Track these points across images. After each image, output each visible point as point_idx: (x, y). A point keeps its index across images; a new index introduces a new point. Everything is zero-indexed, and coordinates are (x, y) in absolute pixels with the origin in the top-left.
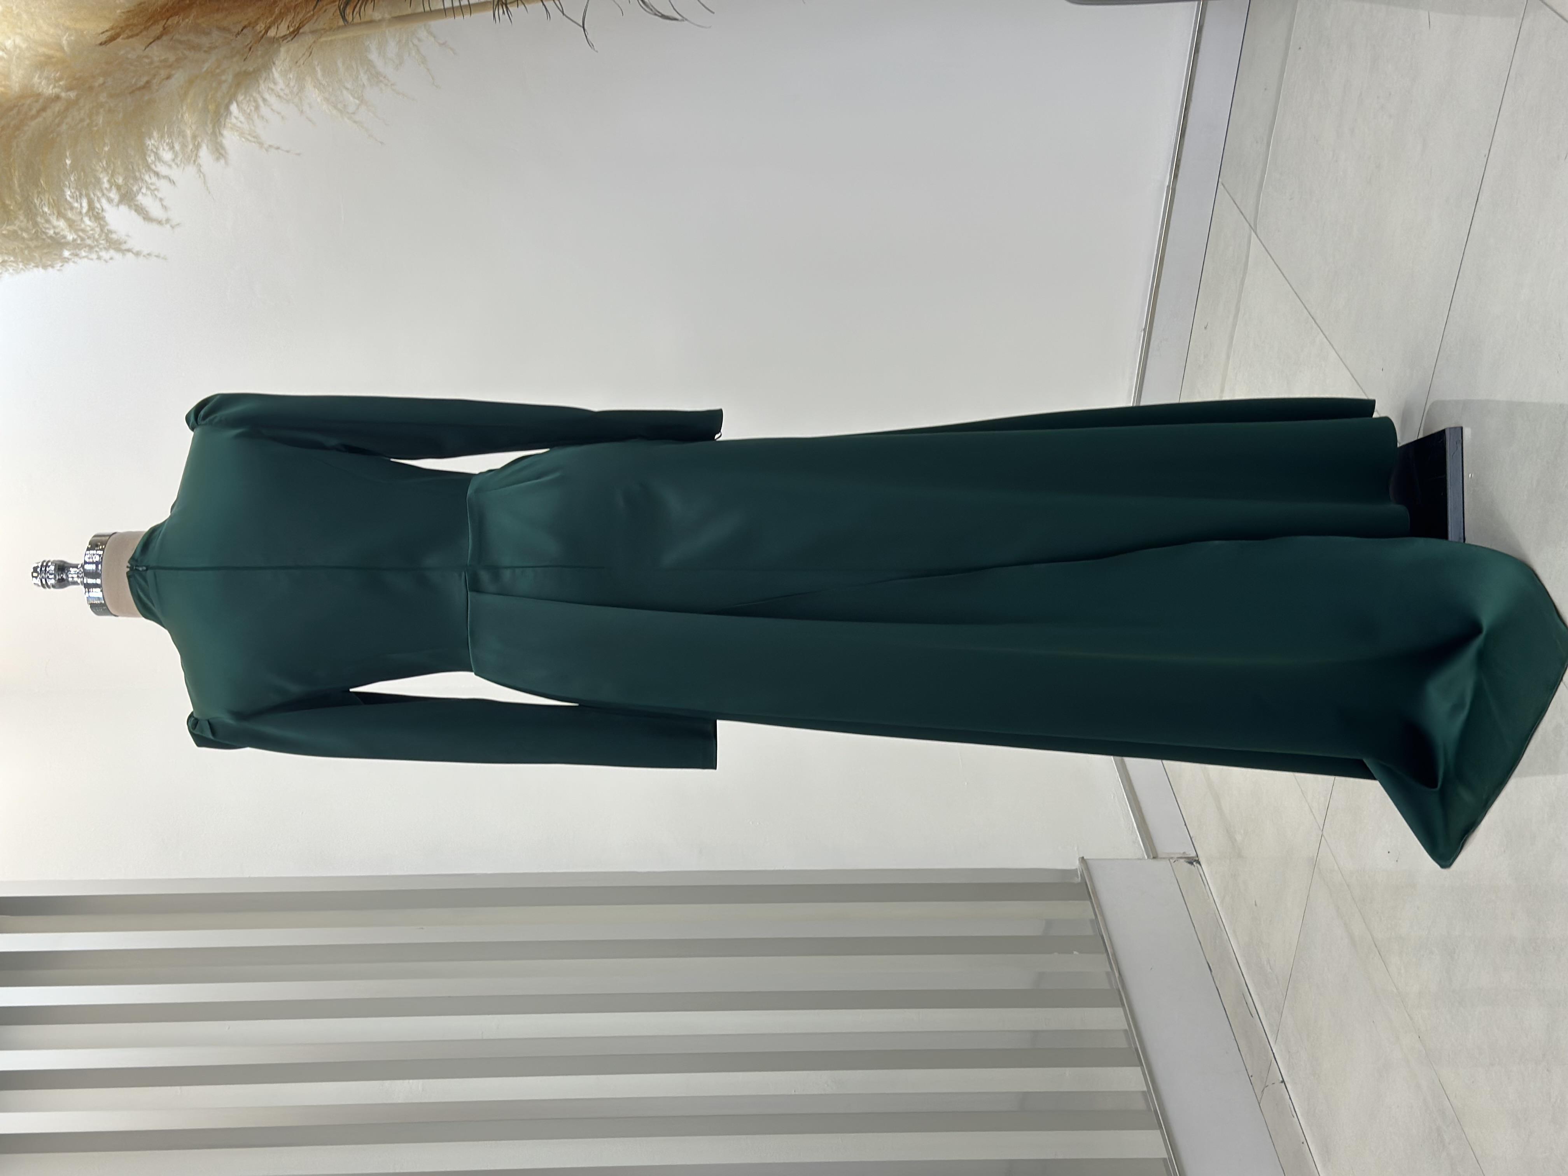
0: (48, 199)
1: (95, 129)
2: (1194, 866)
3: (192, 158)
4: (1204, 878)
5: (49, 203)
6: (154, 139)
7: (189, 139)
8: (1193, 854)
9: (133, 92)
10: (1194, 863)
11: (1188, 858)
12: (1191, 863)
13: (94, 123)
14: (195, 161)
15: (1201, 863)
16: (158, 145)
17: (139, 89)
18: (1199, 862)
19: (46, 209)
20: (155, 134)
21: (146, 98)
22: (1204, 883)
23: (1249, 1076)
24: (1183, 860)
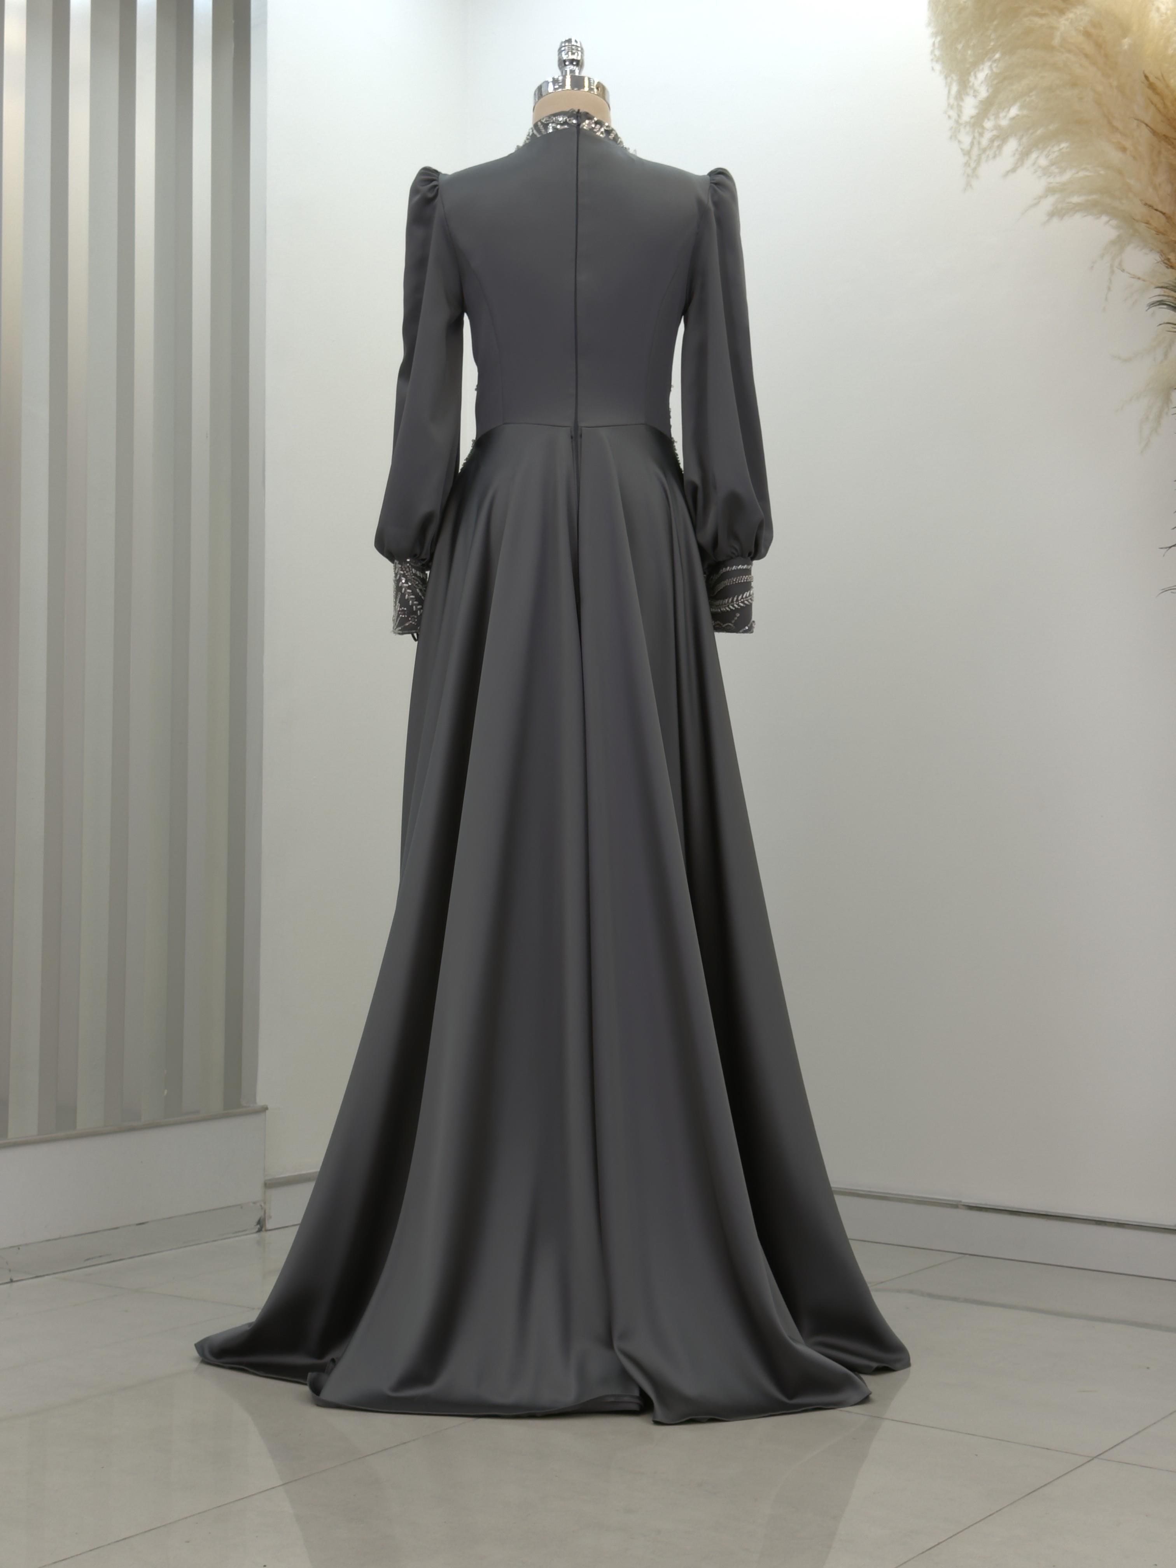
2: (255, 1226)
4: (240, 1234)
8: (269, 1226)
10: (258, 1226)
11: (264, 1219)
12: (259, 1222)
15: (258, 1233)
18: (260, 1230)
22: (236, 1232)
23: (18, 1247)
24: (262, 1213)
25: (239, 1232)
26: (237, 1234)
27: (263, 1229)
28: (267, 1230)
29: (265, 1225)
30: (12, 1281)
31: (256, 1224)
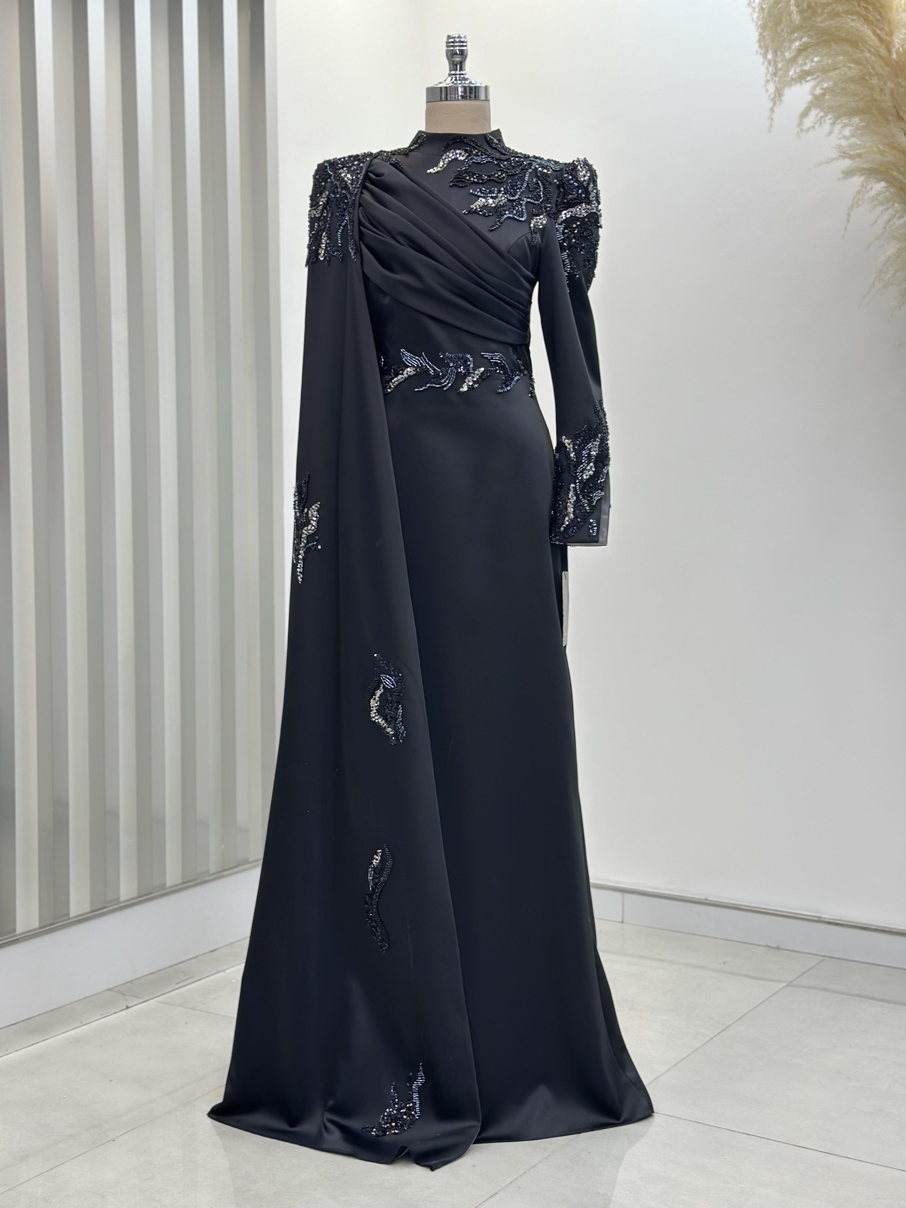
0: (811, 43)
1: (867, 78)
3: (844, 154)
5: (808, 43)
6: (858, 123)
7: (858, 151)
9: (895, 107)
13: (872, 78)
14: (842, 156)
16: (854, 126)
17: (897, 112)
19: (803, 40)
20: (863, 124)
21: (890, 118)
23: (131, 982)
30: (128, 1007)
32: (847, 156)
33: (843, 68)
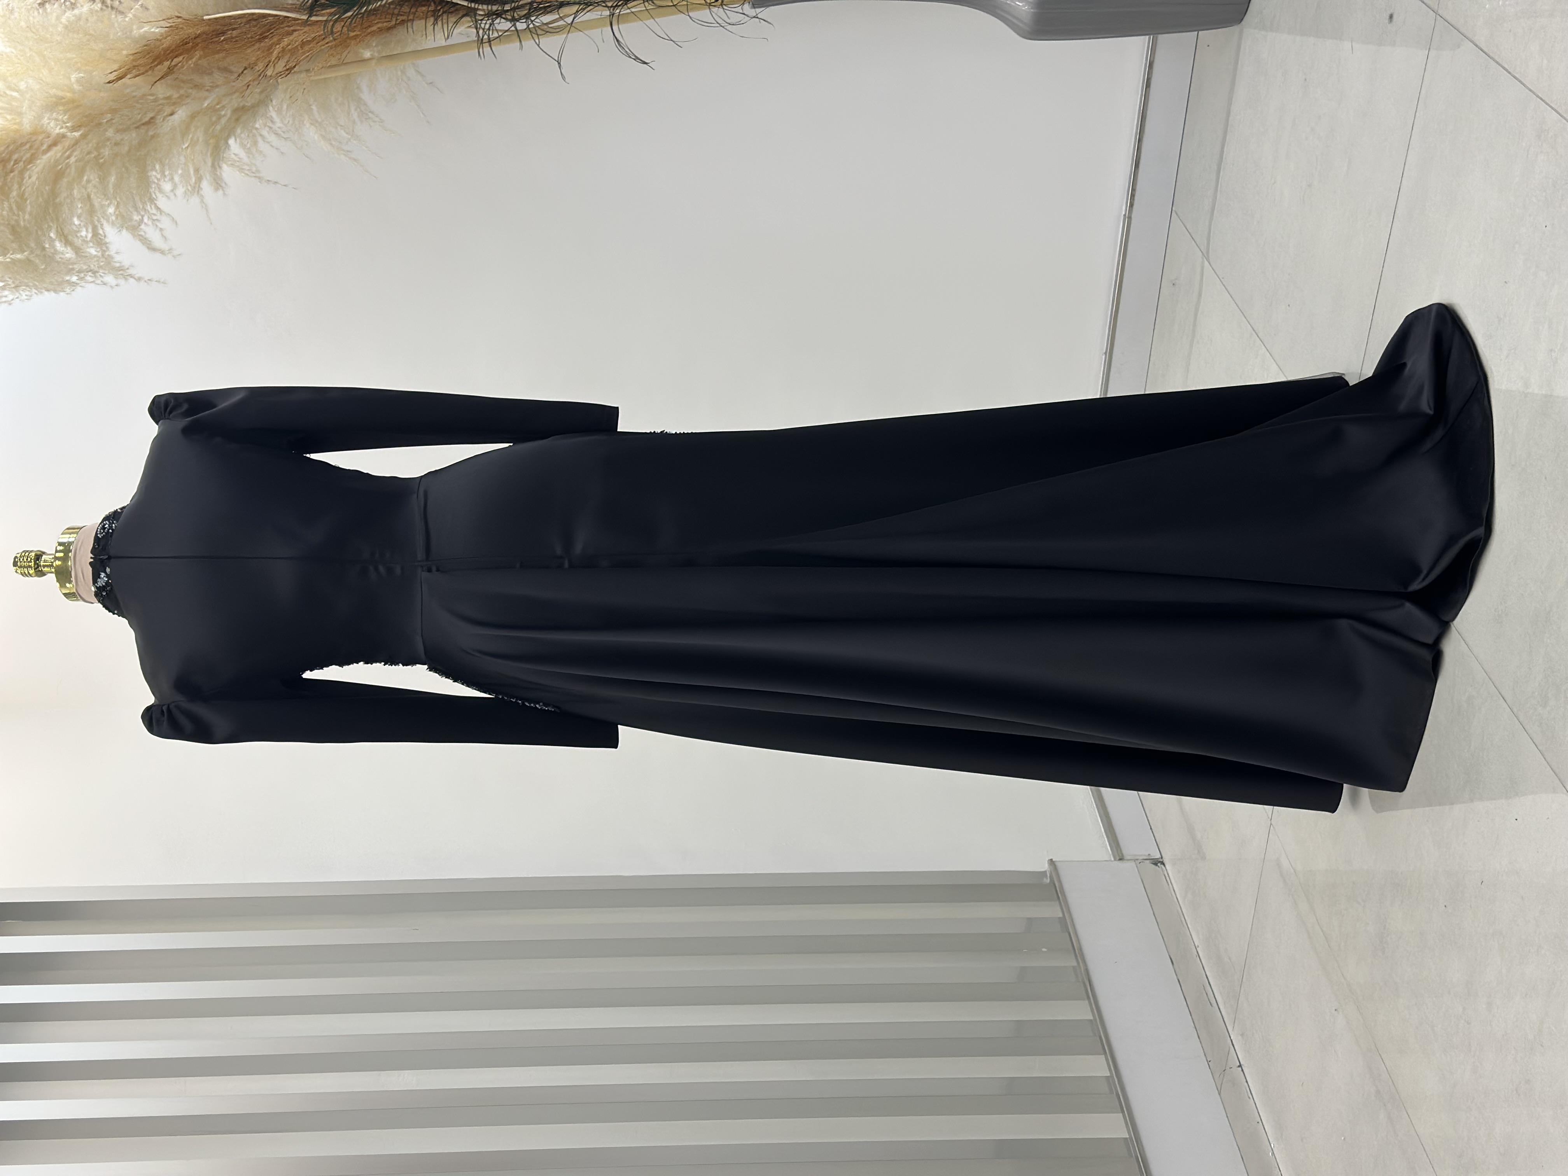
0: (57, 228)
2: (1159, 867)
3: (196, 189)
4: (1168, 878)
5: (57, 231)
6: (156, 171)
7: (192, 172)
8: (1158, 856)
9: (137, 127)
10: (1159, 864)
11: (1153, 859)
12: (1156, 864)
13: (101, 156)
14: (198, 191)
15: (1166, 864)
16: (161, 177)
17: (143, 124)
18: (1163, 863)
19: (53, 237)
20: (157, 167)
21: (151, 133)
22: (1168, 883)
23: (1208, 1062)
24: (1148, 861)
25: (1166, 880)
26: (1169, 882)
27: (1161, 860)
28: (1162, 858)
29: (1158, 858)
30: (1240, 1066)
31: (1157, 867)
32: (197, 186)
33: (89, 190)
